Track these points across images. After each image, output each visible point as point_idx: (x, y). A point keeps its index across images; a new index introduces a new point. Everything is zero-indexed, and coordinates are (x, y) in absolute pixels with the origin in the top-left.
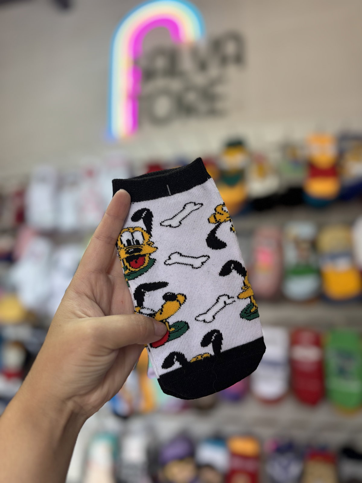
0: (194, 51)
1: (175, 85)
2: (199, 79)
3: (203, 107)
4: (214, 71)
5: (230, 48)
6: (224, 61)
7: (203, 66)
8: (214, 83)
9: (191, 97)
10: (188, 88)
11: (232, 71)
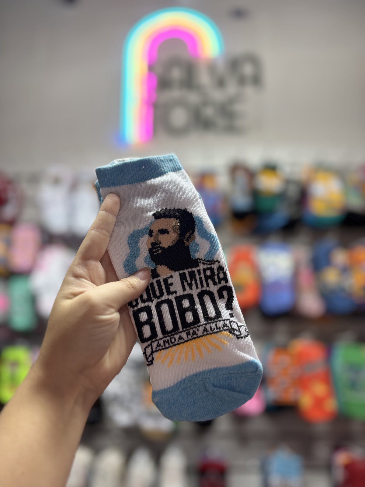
0: (212, 67)
1: (193, 98)
2: (218, 96)
3: (221, 122)
4: (232, 89)
5: (248, 70)
6: (242, 81)
7: (221, 83)
8: (231, 101)
9: (209, 112)
10: (206, 103)
11: (249, 91)
